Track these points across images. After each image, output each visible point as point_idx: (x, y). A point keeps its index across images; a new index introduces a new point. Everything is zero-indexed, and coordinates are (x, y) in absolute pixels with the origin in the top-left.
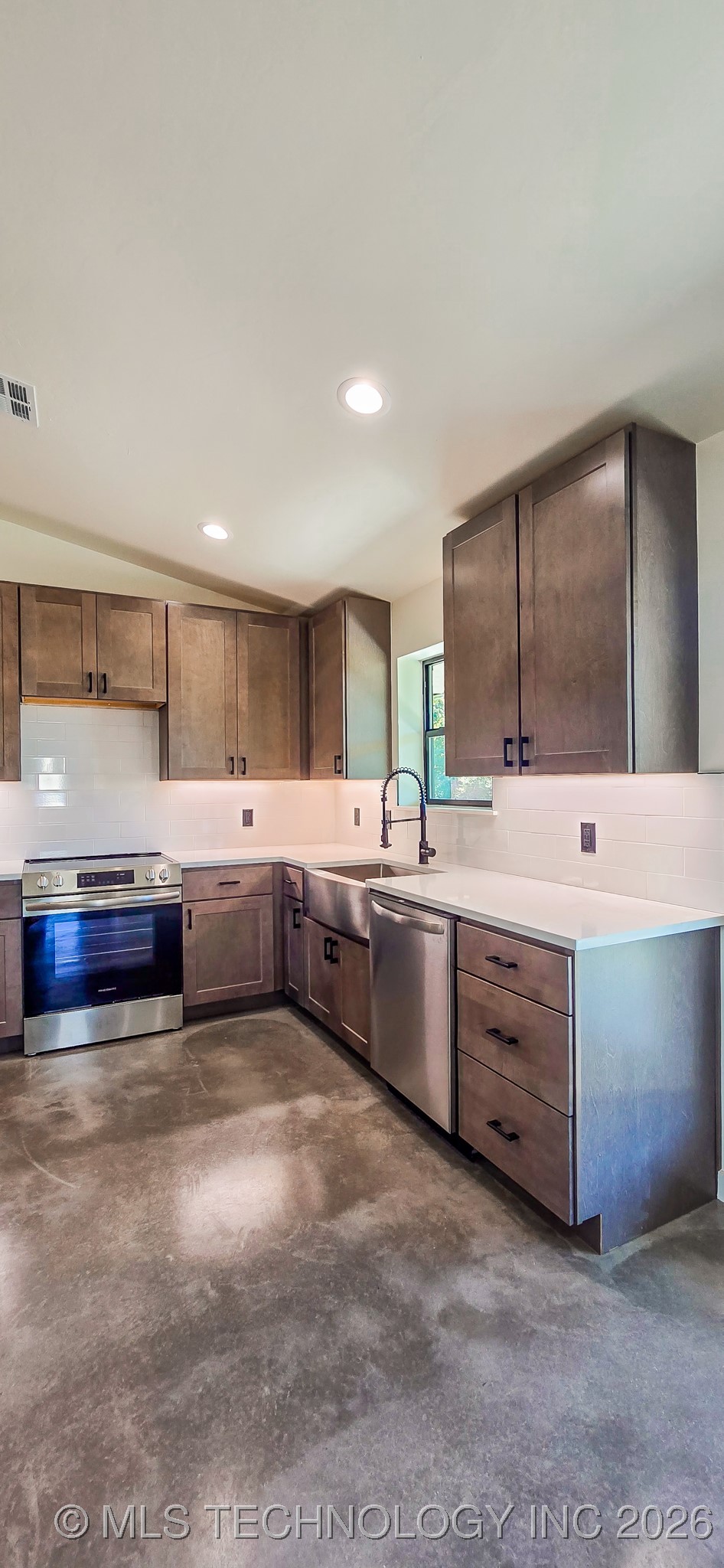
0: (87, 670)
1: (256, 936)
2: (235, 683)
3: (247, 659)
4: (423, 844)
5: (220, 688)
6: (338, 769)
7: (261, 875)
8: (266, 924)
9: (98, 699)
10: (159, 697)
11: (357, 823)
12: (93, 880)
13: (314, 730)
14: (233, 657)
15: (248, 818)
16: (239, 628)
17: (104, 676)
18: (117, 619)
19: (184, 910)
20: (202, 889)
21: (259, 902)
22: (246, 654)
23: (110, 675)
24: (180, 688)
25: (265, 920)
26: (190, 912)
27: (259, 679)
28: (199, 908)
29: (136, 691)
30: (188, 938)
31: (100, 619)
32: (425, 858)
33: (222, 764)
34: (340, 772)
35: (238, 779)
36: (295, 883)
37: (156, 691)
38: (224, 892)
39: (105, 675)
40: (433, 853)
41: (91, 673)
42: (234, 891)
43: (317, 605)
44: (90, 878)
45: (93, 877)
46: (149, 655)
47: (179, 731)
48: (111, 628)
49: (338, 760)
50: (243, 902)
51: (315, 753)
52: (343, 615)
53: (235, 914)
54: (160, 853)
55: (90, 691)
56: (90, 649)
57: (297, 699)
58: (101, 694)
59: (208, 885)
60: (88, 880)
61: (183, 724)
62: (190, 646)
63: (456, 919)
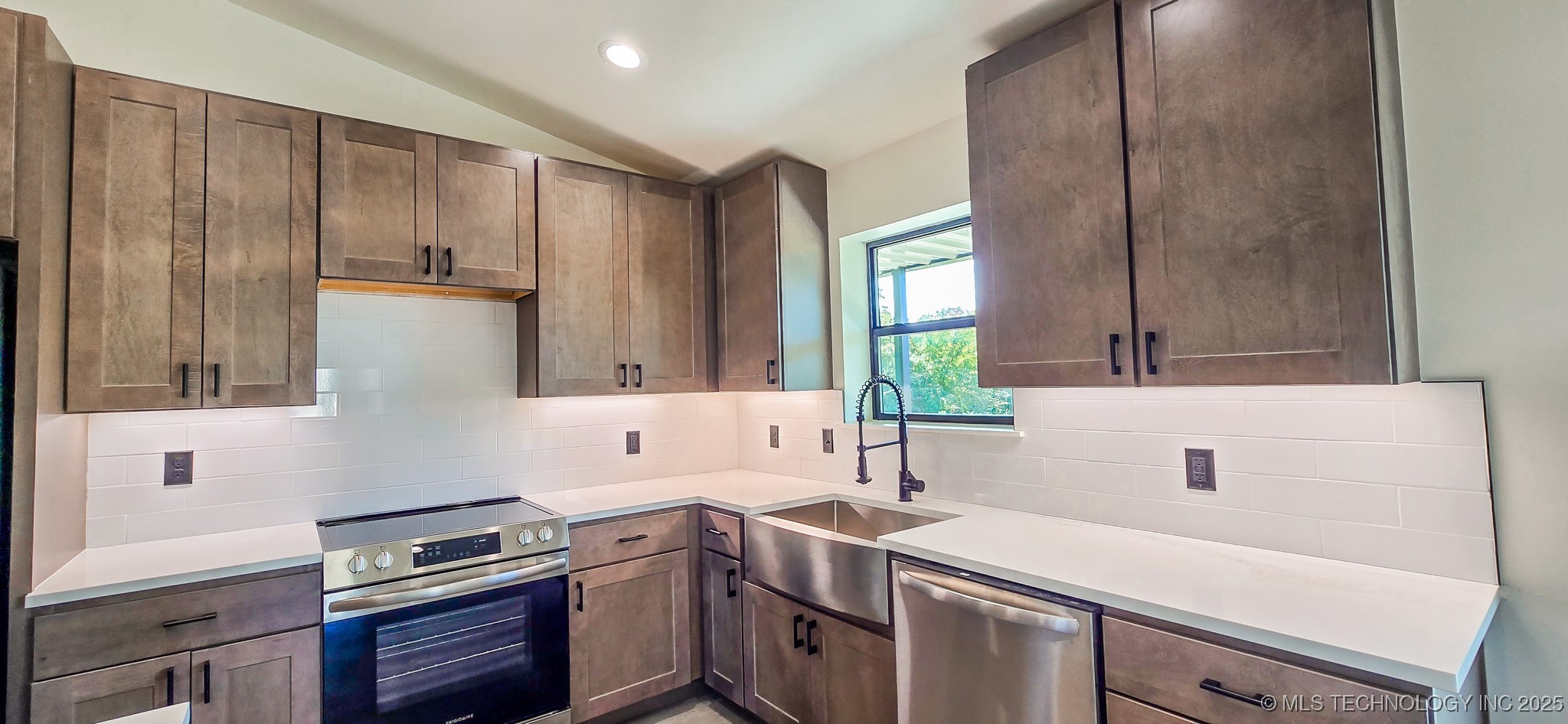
0: (423, 242)
1: (667, 610)
2: (625, 266)
3: (641, 237)
4: (904, 474)
5: (607, 272)
6: (771, 378)
7: (674, 522)
8: (680, 592)
9: (437, 284)
10: (524, 282)
11: (774, 443)
12: (438, 553)
13: (725, 327)
14: (623, 233)
15: (633, 444)
16: (631, 196)
17: (449, 252)
18: (464, 175)
19: (572, 583)
20: (595, 550)
21: (670, 561)
22: (640, 230)
23: (457, 252)
24: (555, 272)
25: (678, 585)
26: (579, 585)
27: (657, 263)
28: (592, 581)
29: (493, 274)
30: (578, 623)
31: (442, 171)
32: (908, 492)
33: (610, 374)
34: (773, 382)
35: (630, 393)
36: (726, 533)
37: (522, 274)
38: (623, 552)
39: (449, 249)
40: (919, 486)
41: (429, 247)
42: (638, 549)
43: (726, 172)
44: (434, 551)
45: (438, 548)
46: (512, 224)
47: (552, 330)
48: (459, 184)
49: (771, 367)
50: (651, 564)
51: (727, 358)
52: (775, 182)
53: (640, 582)
54: (519, 498)
55: (428, 271)
56: (428, 213)
57: (702, 288)
58: (444, 277)
59: (604, 543)
60: (430, 554)
61: (558, 320)
62: (568, 216)
63: (1099, 612)
